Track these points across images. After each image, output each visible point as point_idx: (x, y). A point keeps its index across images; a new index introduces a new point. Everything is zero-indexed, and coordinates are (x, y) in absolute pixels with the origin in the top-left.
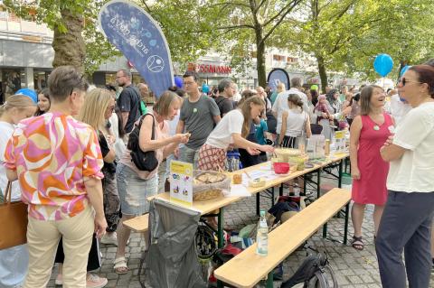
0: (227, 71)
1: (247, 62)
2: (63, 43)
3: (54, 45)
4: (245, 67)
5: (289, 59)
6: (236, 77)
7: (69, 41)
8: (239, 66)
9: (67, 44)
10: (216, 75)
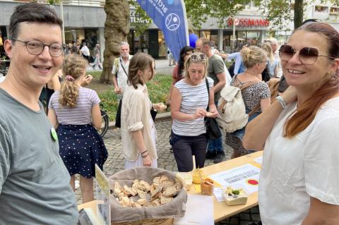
0: (266, 23)
1: (286, 14)
2: (112, 6)
3: (105, 9)
4: (283, 19)
5: (332, 9)
6: (273, 29)
7: (117, 4)
8: (277, 19)
9: (115, 6)
10: (254, 28)
